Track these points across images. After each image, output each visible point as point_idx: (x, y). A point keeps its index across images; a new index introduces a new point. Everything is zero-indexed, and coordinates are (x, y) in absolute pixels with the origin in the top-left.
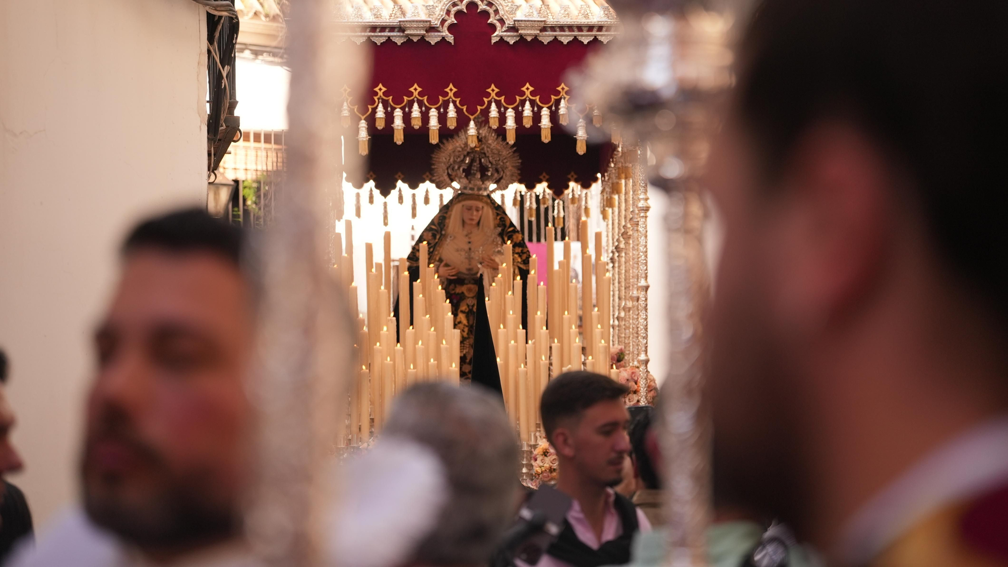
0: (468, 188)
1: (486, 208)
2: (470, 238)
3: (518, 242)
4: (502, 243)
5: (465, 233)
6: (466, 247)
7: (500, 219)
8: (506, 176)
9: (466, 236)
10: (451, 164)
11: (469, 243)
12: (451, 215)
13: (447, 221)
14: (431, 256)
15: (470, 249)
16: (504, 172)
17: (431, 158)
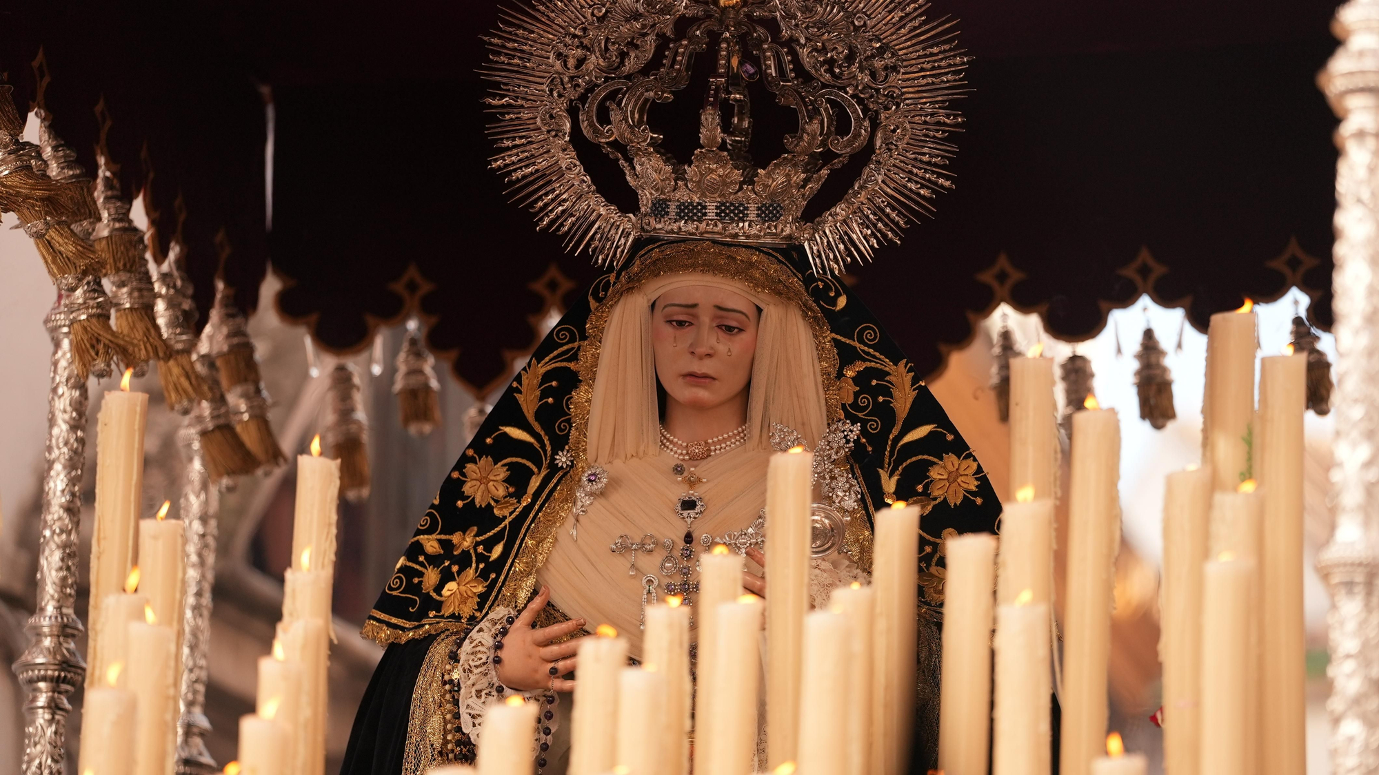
0: (673, 208)
1: (773, 312)
2: (692, 483)
3: (955, 500)
4: (862, 501)
5: (672, 456)
6: (673, 531)
7: (860, 379)
8: (888, 143)
9: (678, 470)
10: (591, 88)
11: (689, 505)
12: (596, 358)
13: (579, 395)
14: (490, 588)
15: (689, 538)
16: (875, 125)
17: (482, 53)
